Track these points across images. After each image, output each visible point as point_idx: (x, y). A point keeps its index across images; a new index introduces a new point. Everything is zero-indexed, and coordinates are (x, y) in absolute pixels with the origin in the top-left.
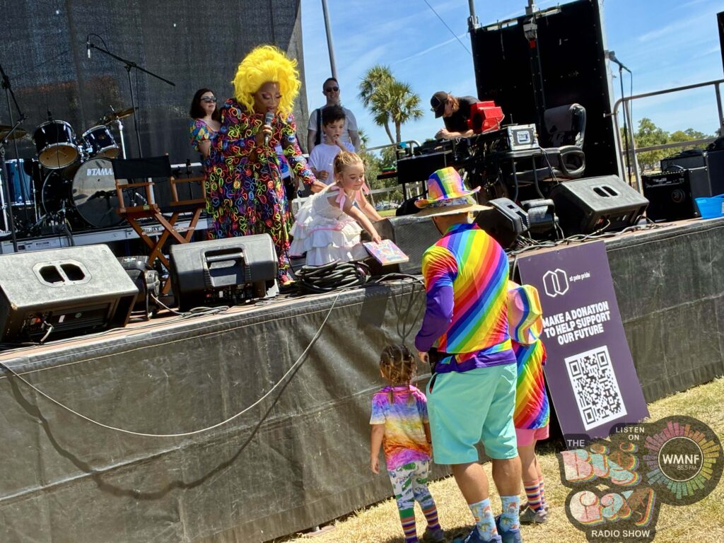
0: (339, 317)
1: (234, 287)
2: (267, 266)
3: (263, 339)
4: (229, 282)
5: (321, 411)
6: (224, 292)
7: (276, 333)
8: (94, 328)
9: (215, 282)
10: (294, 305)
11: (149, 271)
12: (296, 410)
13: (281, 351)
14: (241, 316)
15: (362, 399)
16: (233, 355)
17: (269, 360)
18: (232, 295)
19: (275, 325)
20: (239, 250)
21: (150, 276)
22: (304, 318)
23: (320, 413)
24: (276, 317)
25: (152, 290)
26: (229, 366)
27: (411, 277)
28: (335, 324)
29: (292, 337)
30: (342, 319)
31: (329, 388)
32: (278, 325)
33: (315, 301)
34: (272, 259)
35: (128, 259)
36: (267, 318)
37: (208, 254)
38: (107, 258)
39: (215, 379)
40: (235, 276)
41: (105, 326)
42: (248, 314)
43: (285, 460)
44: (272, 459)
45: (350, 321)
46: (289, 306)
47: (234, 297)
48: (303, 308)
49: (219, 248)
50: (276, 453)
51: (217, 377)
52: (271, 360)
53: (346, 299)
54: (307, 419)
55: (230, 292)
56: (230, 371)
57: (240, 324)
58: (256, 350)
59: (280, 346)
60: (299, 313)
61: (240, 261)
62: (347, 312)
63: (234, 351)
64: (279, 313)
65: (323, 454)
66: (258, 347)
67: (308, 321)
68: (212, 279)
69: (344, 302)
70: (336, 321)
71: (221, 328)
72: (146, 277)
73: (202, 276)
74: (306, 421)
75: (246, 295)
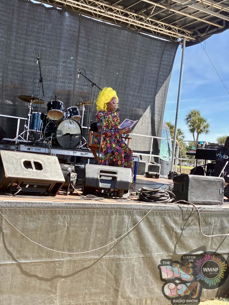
0: (154, 216)
1: (109, 189)
2: (126, 184)
3: (116, 218)
4: (107, 187)
5: (136, 258)
6: (104, 191)
7: (123, 216)
8: (41, 193)
9: (101, 185)
10: (134, 205)
11: (73, 173)
12: (124, 255)
13: (123, 225)
14: (108, 204)
15: (157, 257)
16: (100, 222)
17: (116, 228)
18: (107, 193)
19: (123, 213)
20: (115, 173)
21: (73, 175)
22: (138, 212)
23: (135, 259)
24: (124, 209)
25: (72, 182)
26: (97, 227)
27: (192, 205)
28: (151, 219)
29: (130, 220)
30: (156, 217)
31: (142, 248)
32: (124, 213)
33: (145, 206)
34: (129, 181)
35: (66, 165)
36: (120, 208)
37: (101, 172)
38: (55, 163)
39: (89, 231)
40: (110, 184)
41: (47, 194)
42: (111, 204)
43: (113, 277)
44: (107, 275)
45: (159, 219)
46: (132, 205)
47: (108, 194)
48: (138, 207)
49: (107, 170)
50: (109, 273)
51: (90, 231)
52: (118, 228)
53: (159, 208)
54: (128, 260)
55: (107, 192)
56: (97, 229)
57: (107, 208)
58: (112, 223)
59: (123, 223)
60: (135, 209)
61: (114, 178)
62: (158, 214)
63: (101, 220)
64: (126, 207)
65: (132, 279)
66: (113, 221)
67: (139, 214)
68: (100, 183)
69: (158, 209)
70: (152, 217)
71: (98, 208)
72: (71, 176)
73: (96, 181)
74: (127, 261)
75: (114, 194)
